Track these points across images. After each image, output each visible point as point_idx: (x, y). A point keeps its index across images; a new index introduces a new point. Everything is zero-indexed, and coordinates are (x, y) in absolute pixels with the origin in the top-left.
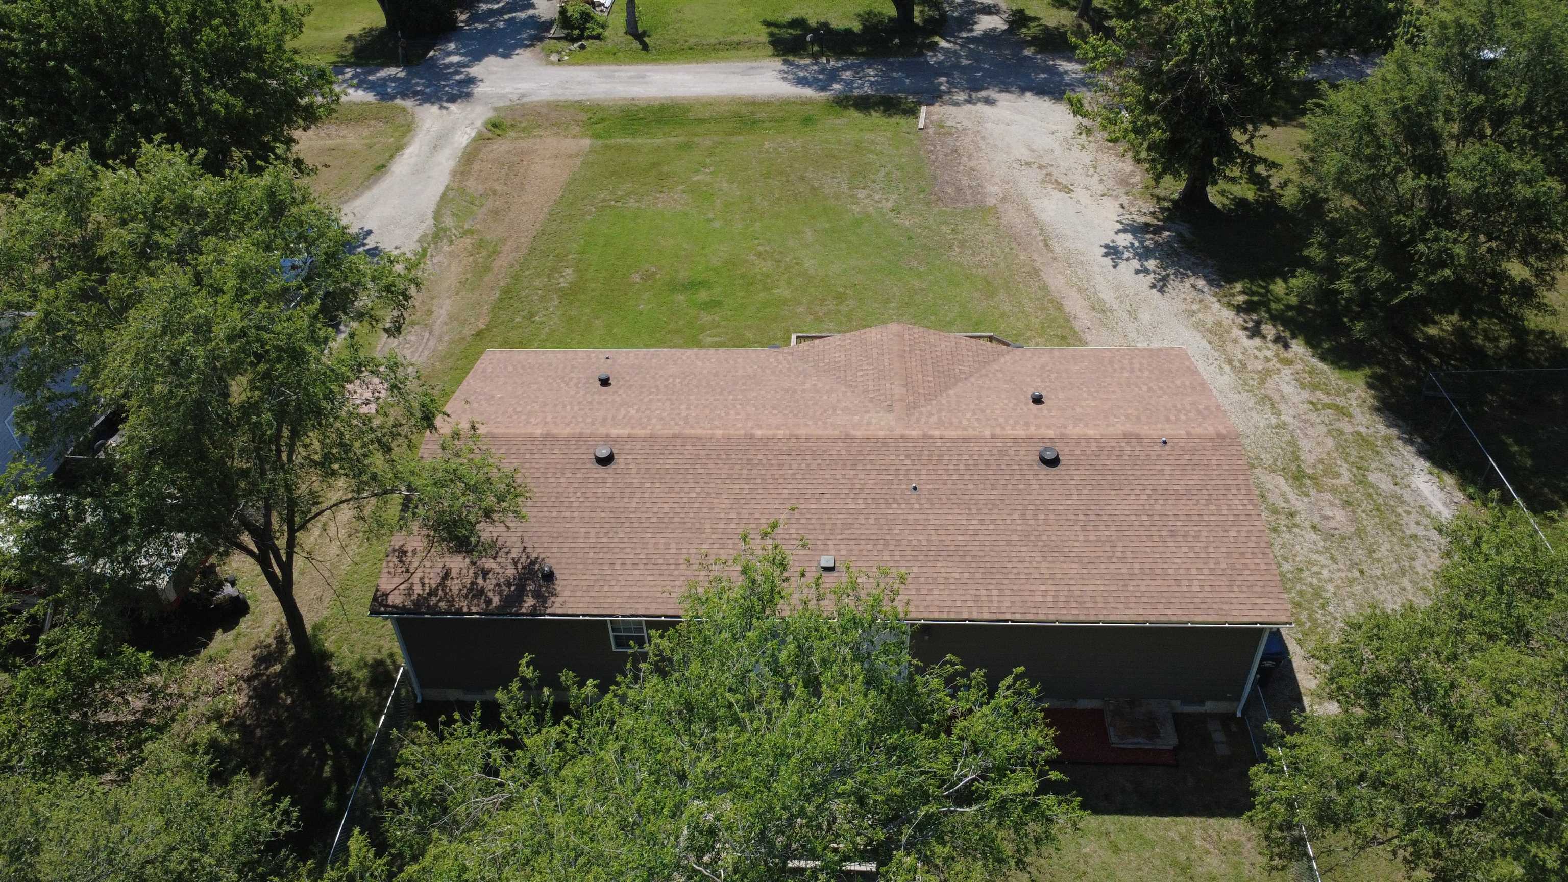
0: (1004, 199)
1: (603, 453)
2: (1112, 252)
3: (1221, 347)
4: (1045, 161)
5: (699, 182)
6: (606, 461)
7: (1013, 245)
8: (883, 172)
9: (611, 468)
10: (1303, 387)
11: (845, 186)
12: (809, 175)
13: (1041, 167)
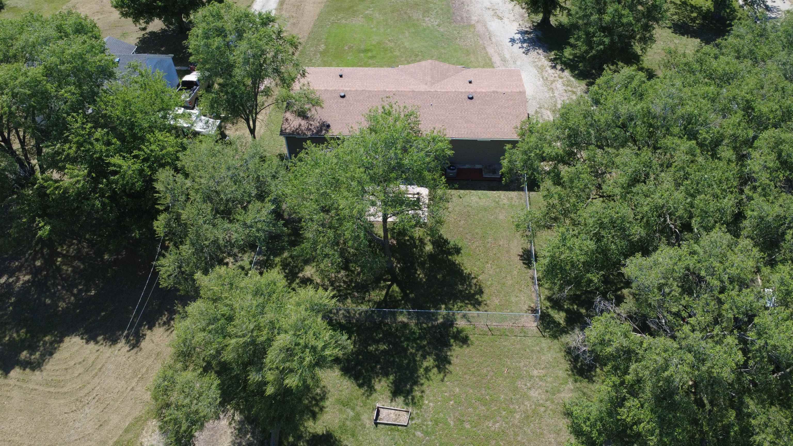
0: (478, 22)
1: (342, 94)
2: (513, 41)
3: (541, 73)
4: (496, 7)
5: (368, 14)
6: (343, 97)
7: (478, 38)
8: (435, 11)
9: (344, 99)
10: (564, 85)
11: (421, 16)
12: (408, 12)
13: (493, 10)
